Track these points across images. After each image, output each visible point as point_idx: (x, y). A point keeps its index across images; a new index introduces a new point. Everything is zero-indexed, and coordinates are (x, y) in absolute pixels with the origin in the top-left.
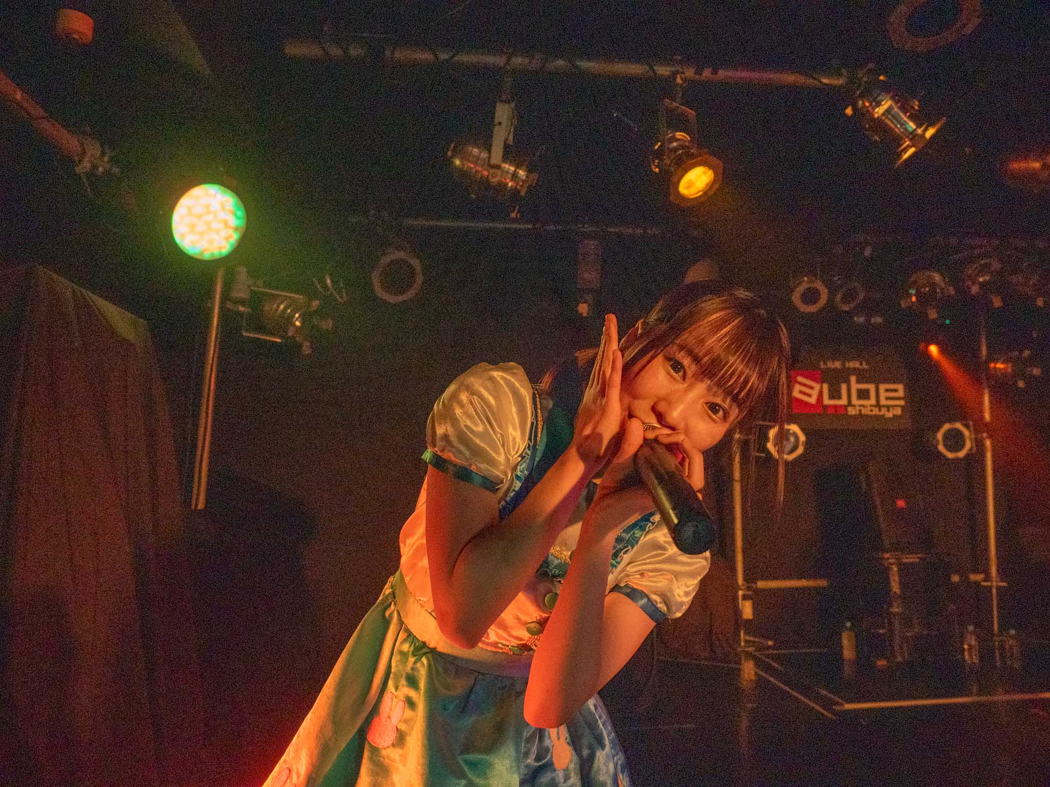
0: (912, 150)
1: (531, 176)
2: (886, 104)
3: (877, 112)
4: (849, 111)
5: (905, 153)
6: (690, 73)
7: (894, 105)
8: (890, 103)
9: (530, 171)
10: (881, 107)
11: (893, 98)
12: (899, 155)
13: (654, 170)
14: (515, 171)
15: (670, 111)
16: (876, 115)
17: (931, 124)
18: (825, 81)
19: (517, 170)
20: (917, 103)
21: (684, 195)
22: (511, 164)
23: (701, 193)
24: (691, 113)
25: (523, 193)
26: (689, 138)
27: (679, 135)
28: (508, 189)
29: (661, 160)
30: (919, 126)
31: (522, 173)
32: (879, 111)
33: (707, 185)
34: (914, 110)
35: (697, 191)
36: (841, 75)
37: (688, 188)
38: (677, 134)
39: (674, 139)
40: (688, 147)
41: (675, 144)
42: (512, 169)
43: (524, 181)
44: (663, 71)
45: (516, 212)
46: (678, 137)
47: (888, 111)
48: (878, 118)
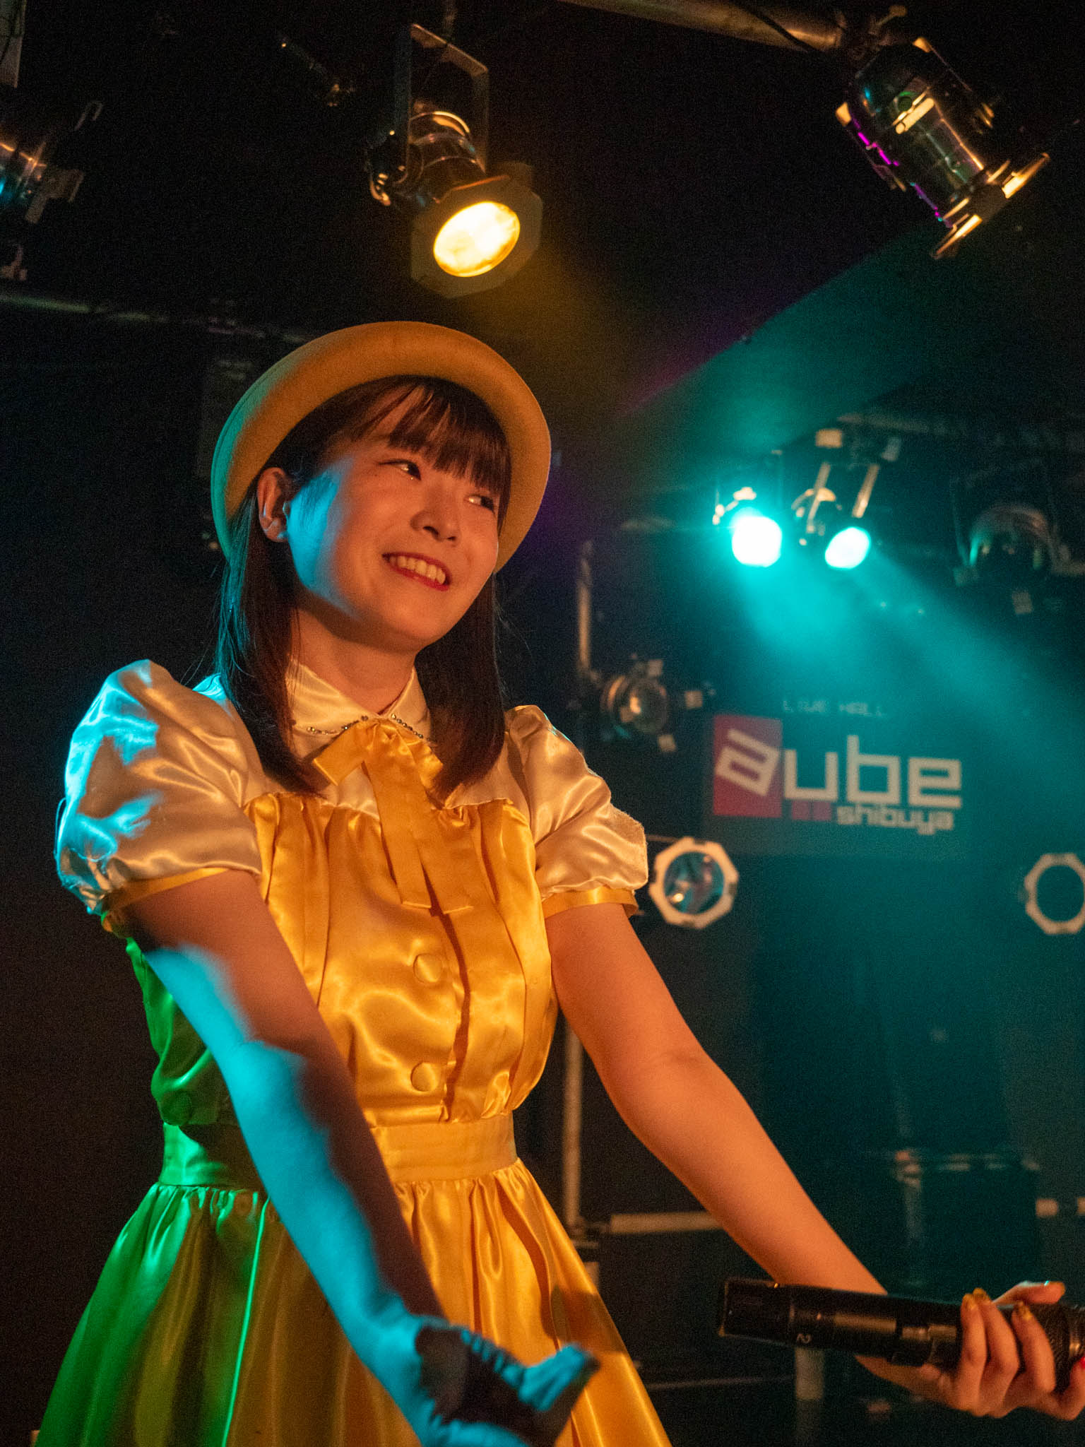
0: (975, 220)
1: (64, 177)
2: (922, 107)
3: (901, 122)
4: (843, 113)
5: (959, 226)
7: (939, 112)
8: (929, 103)
9: (55, 160)
10: (910, 111)
11: (936, 95)
12: (944, 231)
13: (376, 196)
14: (15, 155)
16: (900, 129)
17: (1018, 166)
18: (797, 33)
19: (22, 154)
20: (990, 112)
21: (445, 267)
23: (487, 268)
24: (478, 69)
25: (33, 216)
26: (467, 130)
27: (442, 118)
29: (394, 174)
30: (991, 167)
31: (33, 163)
32: (908, 119)
33: (505, 248)
34: (983, 126)
35: (479, 261)
36: (830, 24)
37: (456, 251)
38: (438, 113)
39: (427, 125)
40: (464, 152)
41: (431, 138)
42: (8, 149)
43: (36, 185)
45: (14, 264)
46: (441, 122)
47: (928, 119)
48: (904, 134)
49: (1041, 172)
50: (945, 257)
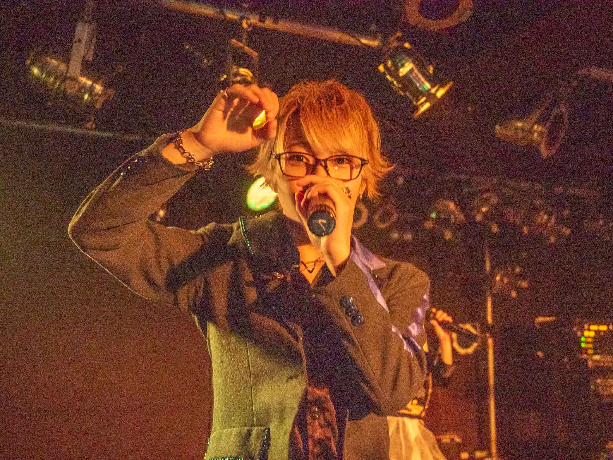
0: (427, 105)
1: (109, 91)
2: (409, 66)
3: (401, 72)
4: (381, 68)
5: (422, 107)
6: (254, 20)
7: (414, 68)
8: (411, 65)
9: (106, 86)
10: (404, 68)
11: (414, 62)
12: (417, 108)
14: (92, 85)
15: (236, 51)
16: (401, 74)
17: (442, 86)
18: (364, 41)
19: (94, 85)
20: (432, 68)
22: (88, 78)
24: (255, 54)
25: (98, 106)
26: (251, 75)
27: (243, 71)
28: (84, 101)
30: (433, 86)
31: (98, 88)
32: (403, 71)
34: (430, 73)
36: (375, 38)
38: (241, 69)
39: (237, 74)
41: (239, 78)
42: (89, 83)
43: (100, 96)
44: (232, 15)
45: (91, 122)
47: (411, 71)
48: (403, 76)
49: (450, 88)
50: (418, 118)
